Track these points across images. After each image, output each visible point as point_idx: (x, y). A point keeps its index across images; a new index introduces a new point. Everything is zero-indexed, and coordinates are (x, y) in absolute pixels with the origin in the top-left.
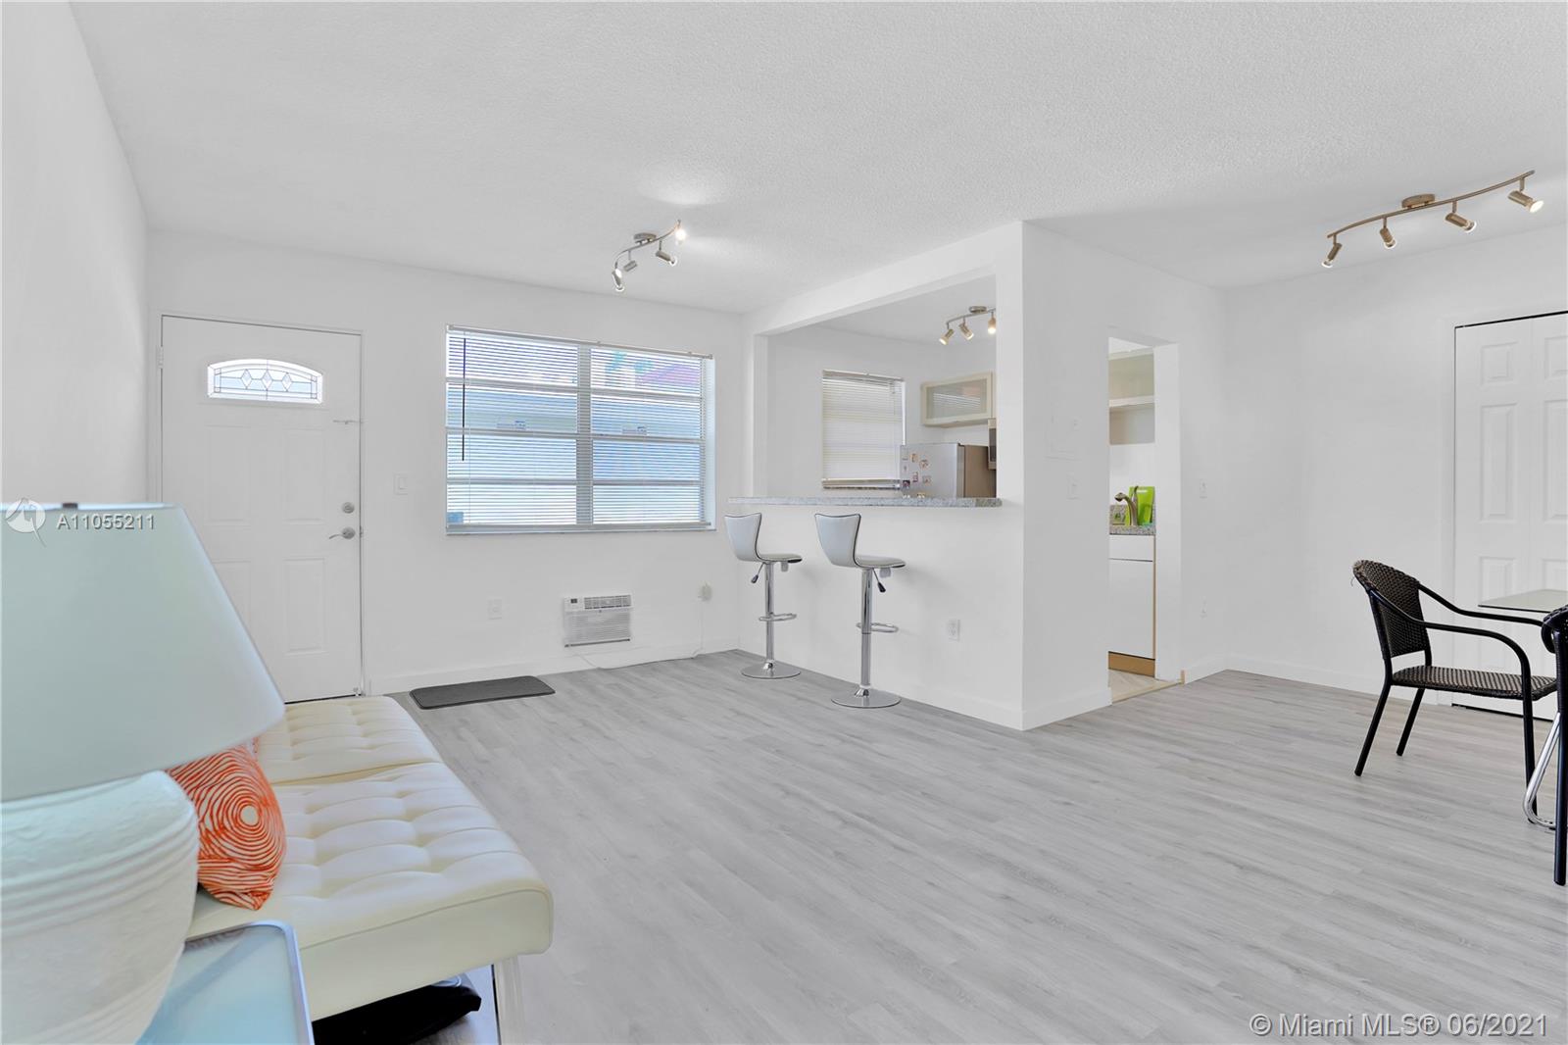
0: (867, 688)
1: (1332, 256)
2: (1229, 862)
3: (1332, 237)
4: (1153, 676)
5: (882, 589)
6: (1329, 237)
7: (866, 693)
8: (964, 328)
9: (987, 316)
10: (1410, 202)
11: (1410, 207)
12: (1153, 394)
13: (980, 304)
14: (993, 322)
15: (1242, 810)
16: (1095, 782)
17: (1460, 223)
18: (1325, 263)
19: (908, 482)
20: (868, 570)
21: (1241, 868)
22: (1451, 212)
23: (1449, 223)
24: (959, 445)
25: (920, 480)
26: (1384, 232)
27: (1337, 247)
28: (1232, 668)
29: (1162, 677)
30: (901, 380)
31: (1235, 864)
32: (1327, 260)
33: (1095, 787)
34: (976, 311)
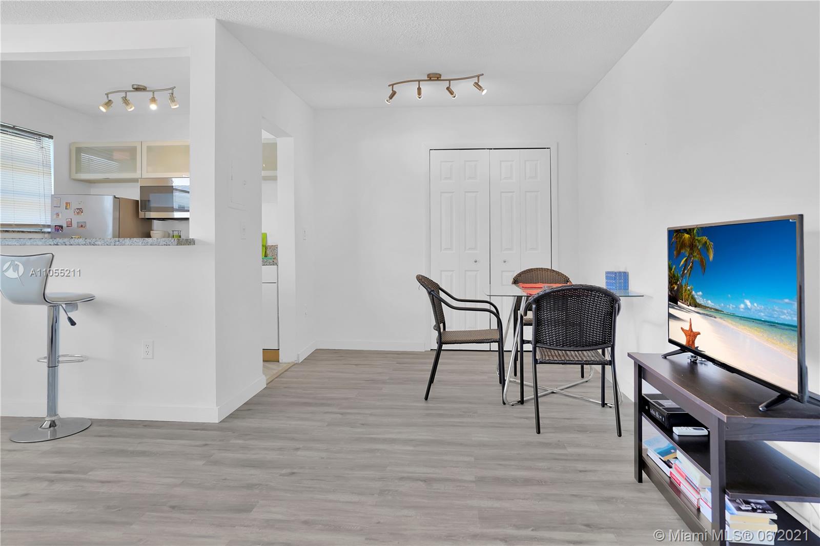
0: (53, 419)
1: (391, 97)
2: (417, 480)
3: (391, 87)
4: (279, 361)
5: (73, 323)
6: (389, 86)
7: (53, 424)
8: (126, 101)
9: (148, 95)
10: (431, 76)
11: (430, 78)
12: (276, 170)
13: (142, 83)
14: (153, 100)
15: (393, 441)
16: (298, 449)
17: (452, 93)
18: (387, 101)
19: (62, 227)
20: (54, 306)
21: (425, 481)
22: (448, 86)
23: (447, 91)
24: (115, 197)
25: (74, 225)
26: (419, 89)
27: (394, 93)
28: (319, 348)
29: (284, 361)
30: (51, 137)
31: (421, 481)
32: (388, 99)
33: (299, 453)
34: (138, 89)
